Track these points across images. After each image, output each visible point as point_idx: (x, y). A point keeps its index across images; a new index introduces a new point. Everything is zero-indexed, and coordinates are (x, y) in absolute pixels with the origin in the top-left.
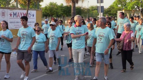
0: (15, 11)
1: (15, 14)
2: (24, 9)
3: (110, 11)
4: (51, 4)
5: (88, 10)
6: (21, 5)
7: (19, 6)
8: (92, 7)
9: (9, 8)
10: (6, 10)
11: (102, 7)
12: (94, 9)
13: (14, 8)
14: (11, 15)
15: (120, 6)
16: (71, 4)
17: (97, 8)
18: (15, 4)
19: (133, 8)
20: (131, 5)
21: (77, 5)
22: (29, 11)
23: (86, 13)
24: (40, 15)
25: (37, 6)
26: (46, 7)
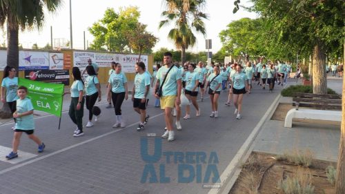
0: (128, 56)
1: (128, 59)
2: (137, 54)
3: (218, 57)
4: (162, 49)
5: (197, 55)
6: (134, 50)
7: (132, 52)
8: (201, 53)
9: (123, 53)
10: (120, 55)
11: (211, 53)
12: (202, 54)
13: (127, 53)
14: (124, 59)
15: (227, 52)
16: (181, 50)
17: (205, 54)
18: (128, 49)
19: (239, 54)
20: (237, 51)
21: (186, 51)
22: (142, 56)
23: (195, 58)
24: (152, 60)
25: (148, 52)
26: (157, 53)
